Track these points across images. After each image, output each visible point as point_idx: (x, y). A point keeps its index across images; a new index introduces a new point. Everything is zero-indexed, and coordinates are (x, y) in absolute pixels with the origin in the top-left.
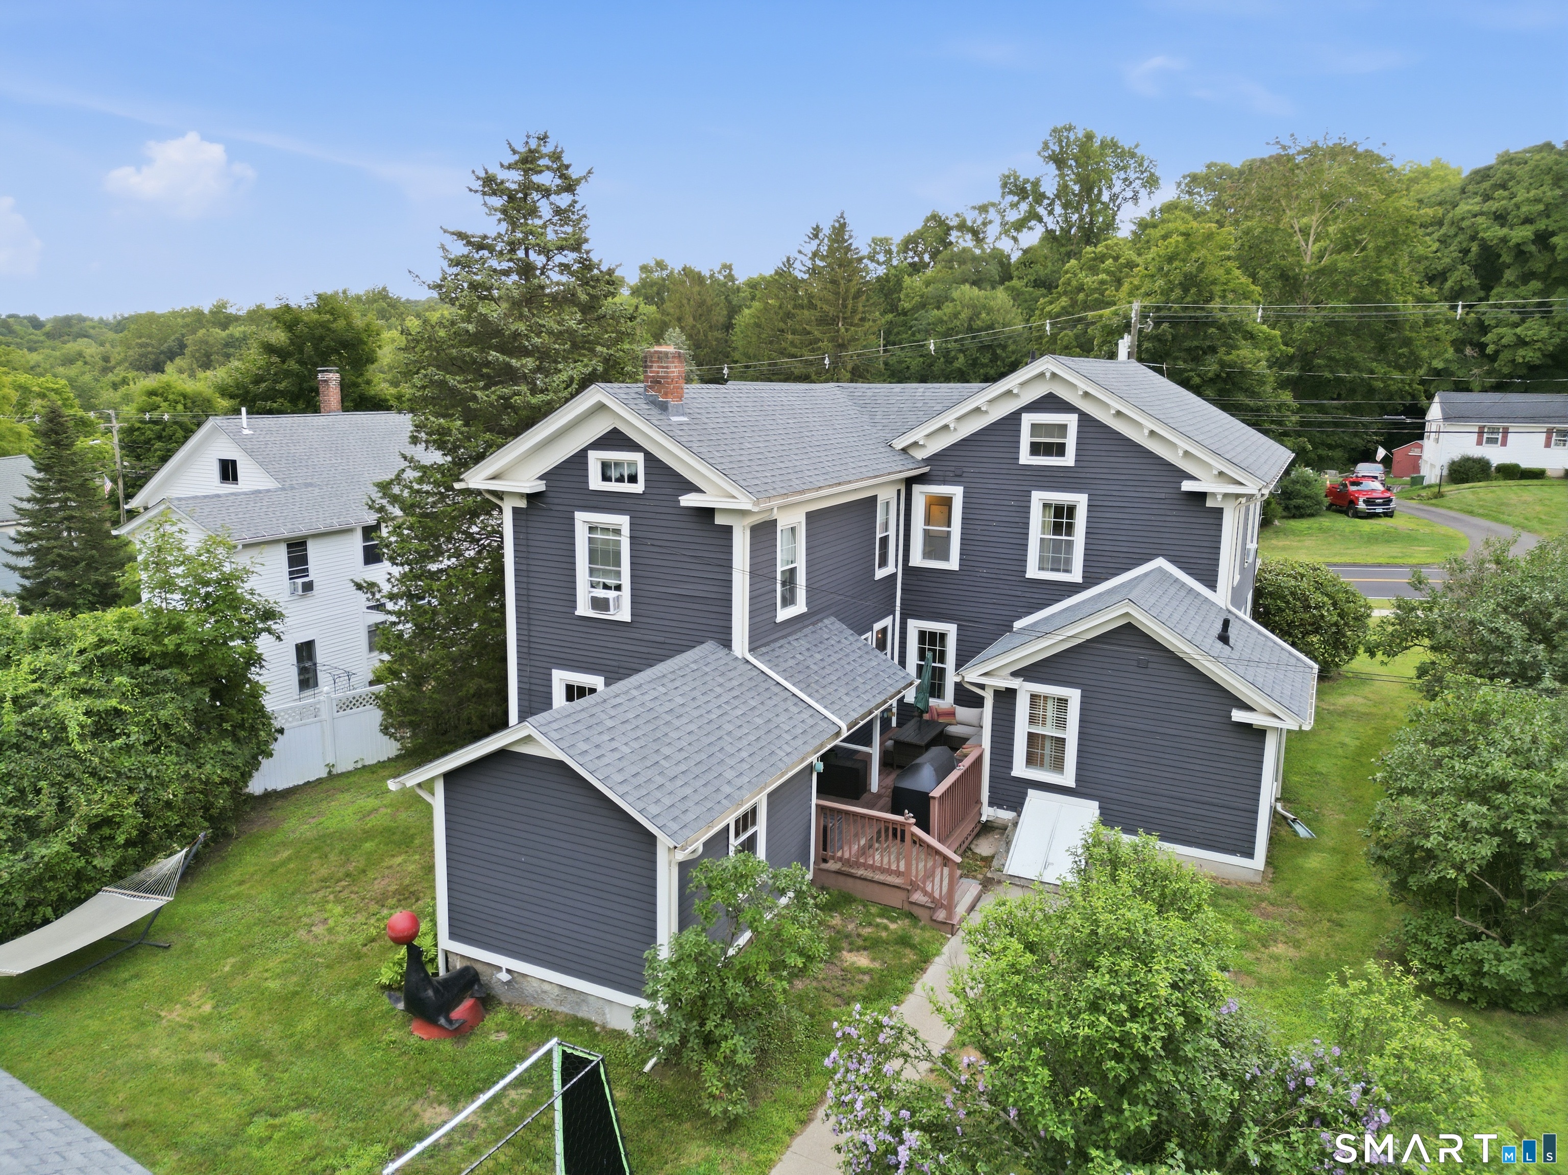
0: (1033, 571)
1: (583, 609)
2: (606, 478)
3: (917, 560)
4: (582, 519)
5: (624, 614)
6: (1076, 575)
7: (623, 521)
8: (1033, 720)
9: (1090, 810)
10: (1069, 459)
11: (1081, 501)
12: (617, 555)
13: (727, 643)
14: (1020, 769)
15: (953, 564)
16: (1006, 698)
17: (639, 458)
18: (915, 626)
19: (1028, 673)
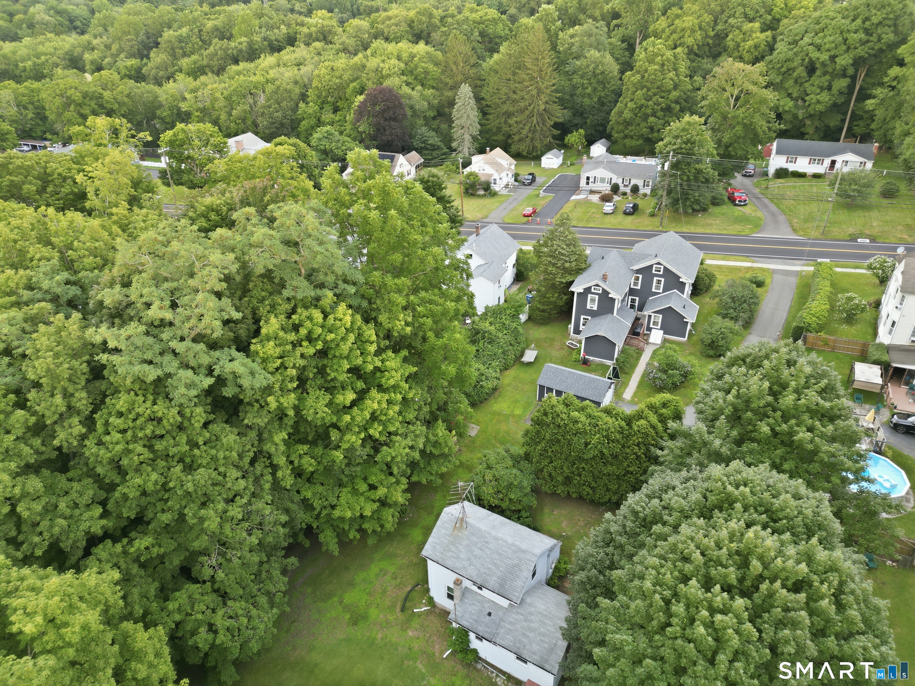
0: (653, 290)
1: (588, 307)
2: (594, 290)
3: (632, 286)
4: (590, 295)
5: (595, 308)
6: (661, 291)
7: (597, 297)
8: (654, 319)
9: (662, 332)
10: (661, 273)
11: (663, 280)
12: (595, 301)
13: (613, 314)
14: (651, 326)
15: (639, 287)
16: (650, 316)
17: (601, 288)
18: (630, 297)
19: (654, 312)
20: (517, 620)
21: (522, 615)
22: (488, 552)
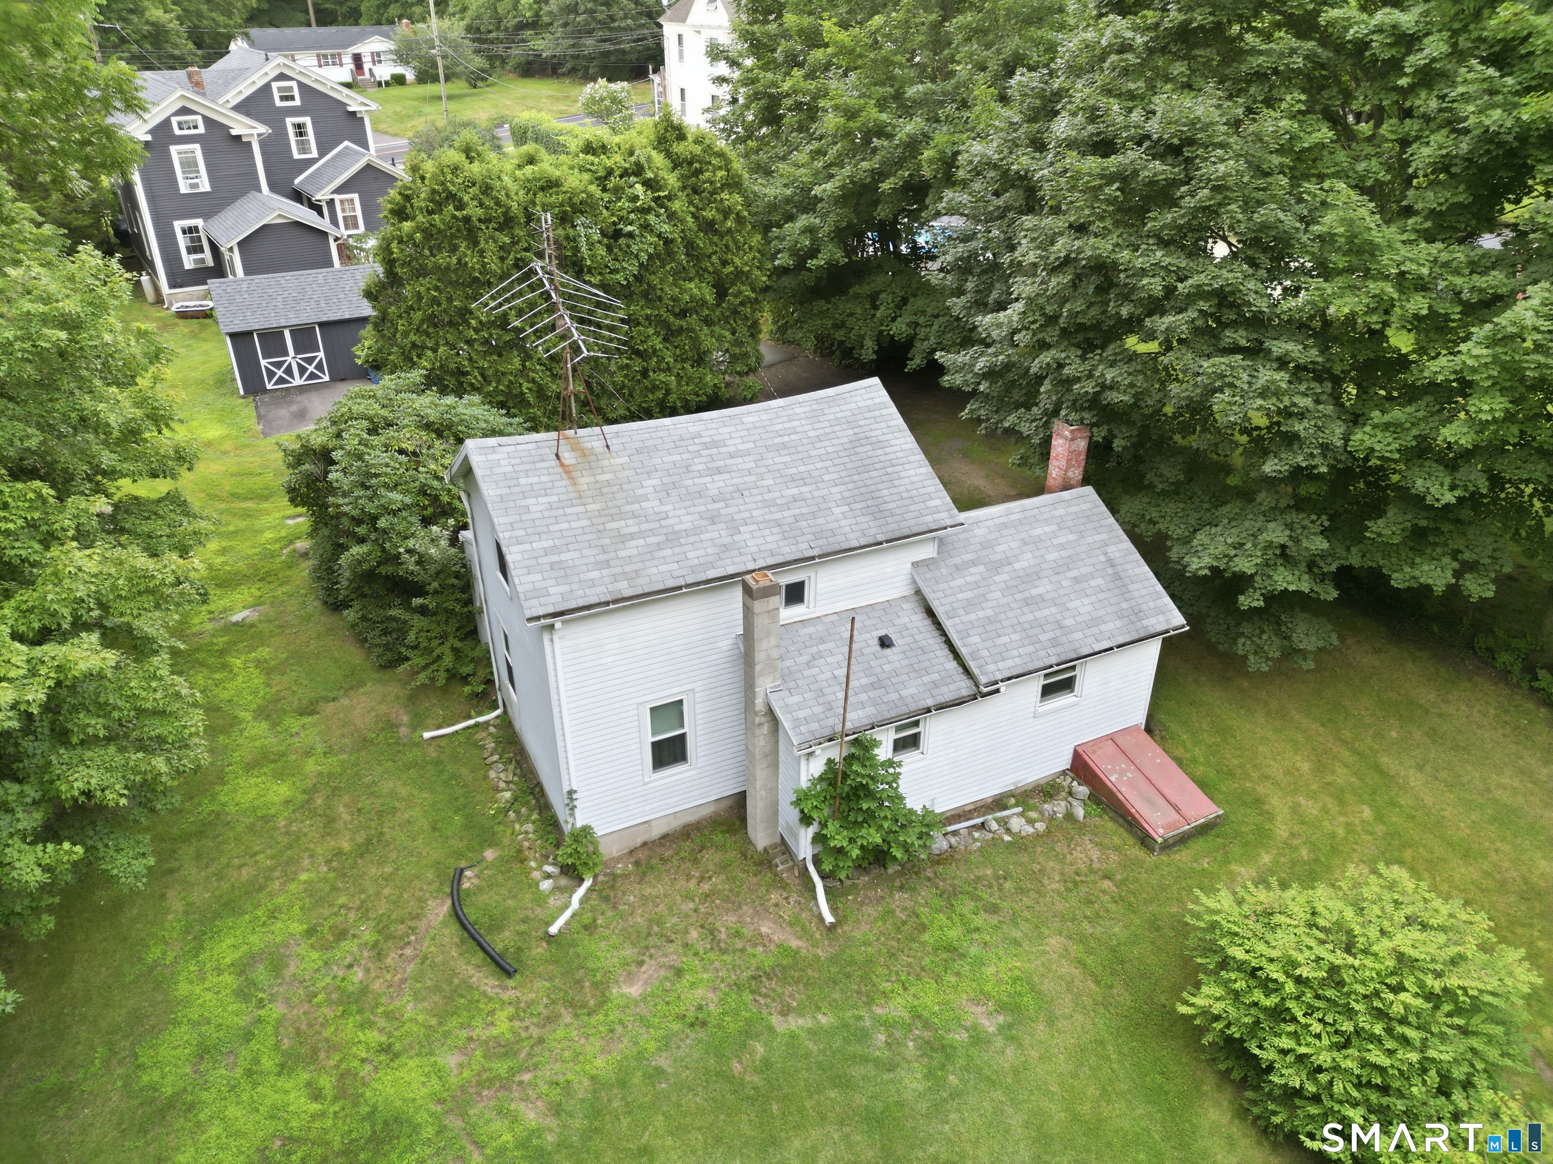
0: (296, 155)
1: (184, 189)
2: (181, 128)
4: (174, 149)
5: (205, 186)
6: (315, 154)
7: (197, 147)
8: (343, 210)
10: (297, 102)
11: (307, 121)
12: (195, 164)
13: (260, 191)
16: (331, 203)
17: (199, 119)
19: (338, 191)
20: (976, 584)
21: (974, 563)
22: (748, 463)
